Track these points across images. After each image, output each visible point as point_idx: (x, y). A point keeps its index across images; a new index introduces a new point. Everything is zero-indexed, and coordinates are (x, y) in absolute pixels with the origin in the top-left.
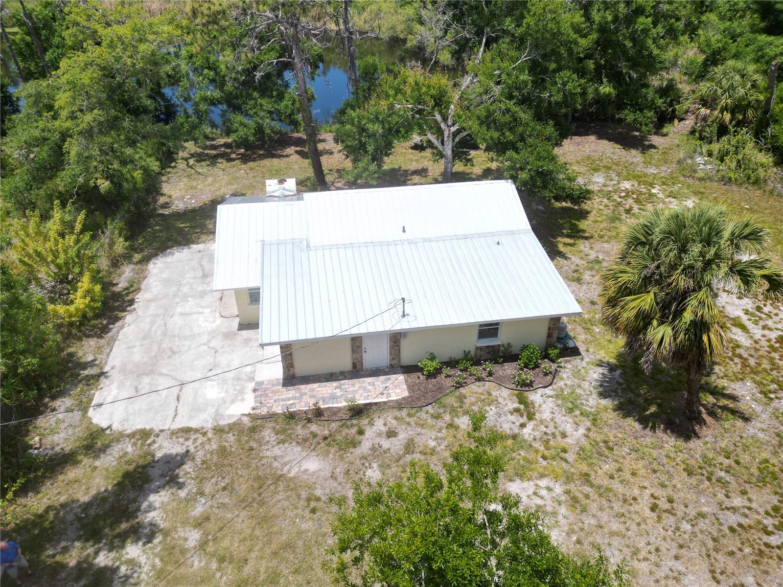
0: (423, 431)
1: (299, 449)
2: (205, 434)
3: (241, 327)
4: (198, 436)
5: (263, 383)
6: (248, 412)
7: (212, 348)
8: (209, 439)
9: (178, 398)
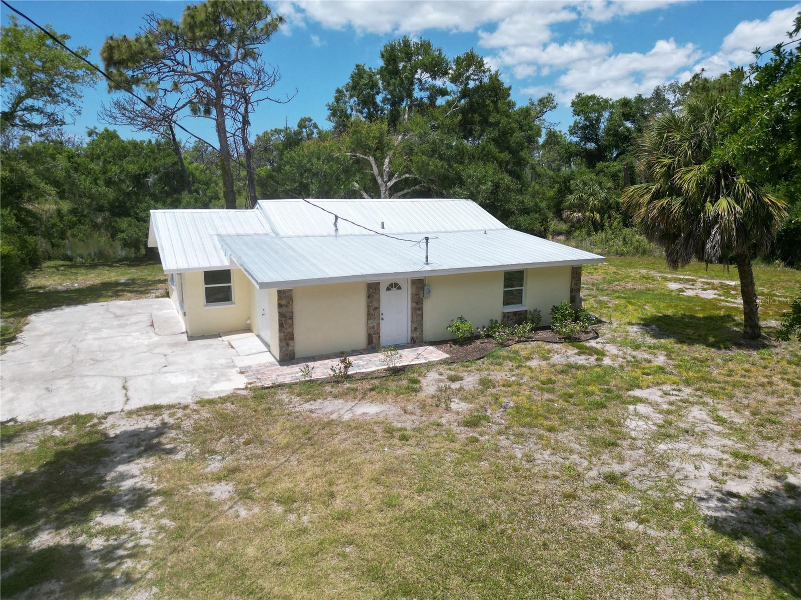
0: (492, 373)
1: (340, 401)
2: (186, 407)
3: (191, 338)
4: (175, 410)
5: (250, 367)
6: (243, 387)
7: (159, 353)
8: (195, 410)
9: (124, 388)
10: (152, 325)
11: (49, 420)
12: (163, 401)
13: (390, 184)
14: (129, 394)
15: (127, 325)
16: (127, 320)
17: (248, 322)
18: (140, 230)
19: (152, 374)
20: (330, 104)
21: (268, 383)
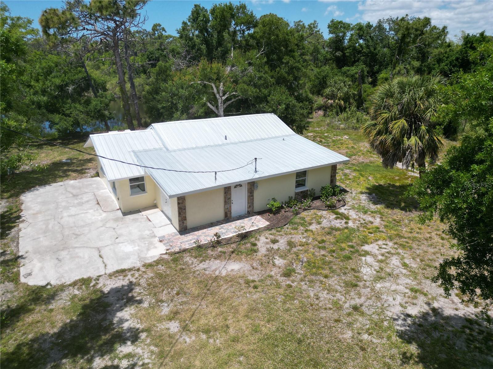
0: (293, 236)
1: (218, 261)
2: (138, 270)
3: (125, 214)
4: (134, 272)
5: (164, 236)
6: (164, 252)
7: (110, 227)
8: (144, 272)
9: (100, 256)
10: (98, 203)
11: (69, 283)
12: (125, 266)
13: (224, 98)
14: (105, 261)
15: (83, 203)
16: (81, 198)
17: (155, 202)
18: (67, 122)
19: (112, 244)
20: (179, 29)
21: (177, 249)
